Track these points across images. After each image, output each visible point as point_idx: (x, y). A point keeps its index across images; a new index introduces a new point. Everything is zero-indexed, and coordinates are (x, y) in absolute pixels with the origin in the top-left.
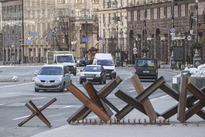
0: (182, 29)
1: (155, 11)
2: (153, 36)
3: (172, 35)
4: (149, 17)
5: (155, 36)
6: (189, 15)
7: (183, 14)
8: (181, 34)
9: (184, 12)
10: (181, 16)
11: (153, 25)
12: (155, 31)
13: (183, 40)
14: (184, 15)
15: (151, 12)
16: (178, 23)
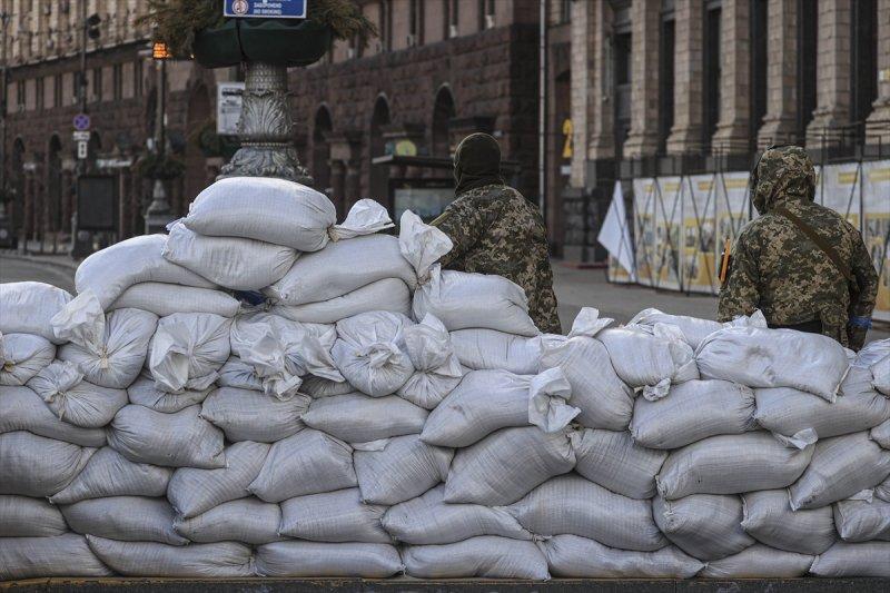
0: (123, 137)
1: (50, 83)
2: (39, 158)
3: (80, 138)
4: (31, 105)
5: (47, 158)
6: (145, 92)
7: (128, 91)
8: (122, 150)
9: (131, 83)
10: (121, 97)
11: (41, 125)
12: (47, 143)
13: (126, 169)
14: (131, 94)
15: (37, 89)
16: (113, 118)
